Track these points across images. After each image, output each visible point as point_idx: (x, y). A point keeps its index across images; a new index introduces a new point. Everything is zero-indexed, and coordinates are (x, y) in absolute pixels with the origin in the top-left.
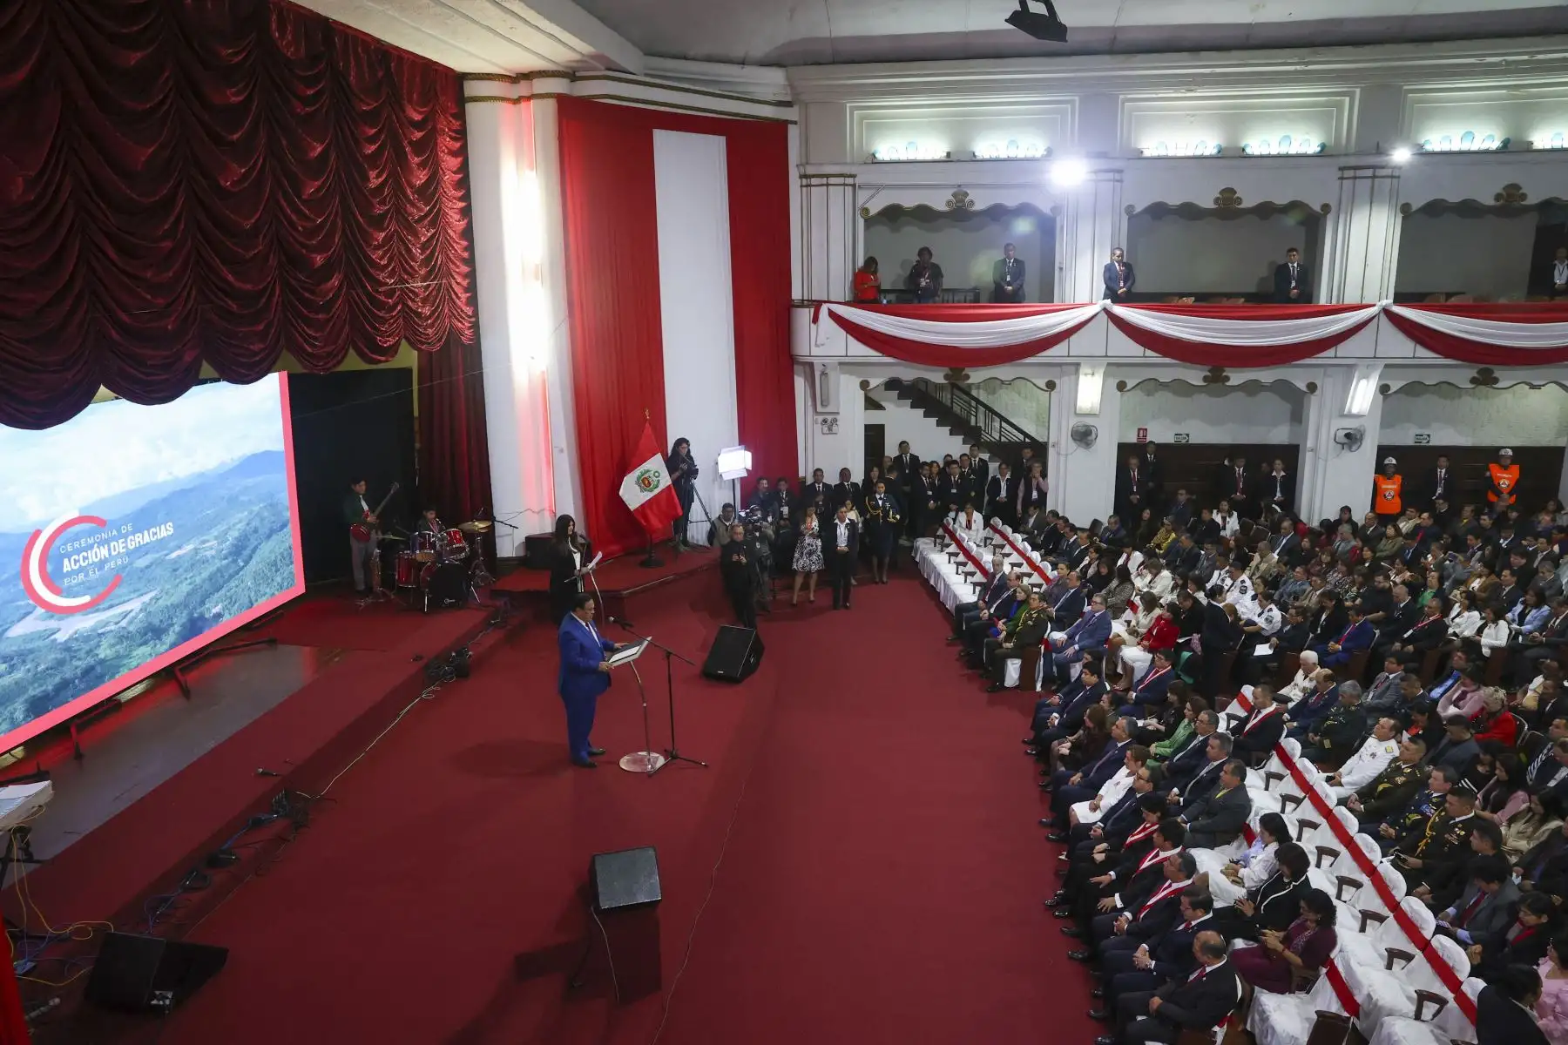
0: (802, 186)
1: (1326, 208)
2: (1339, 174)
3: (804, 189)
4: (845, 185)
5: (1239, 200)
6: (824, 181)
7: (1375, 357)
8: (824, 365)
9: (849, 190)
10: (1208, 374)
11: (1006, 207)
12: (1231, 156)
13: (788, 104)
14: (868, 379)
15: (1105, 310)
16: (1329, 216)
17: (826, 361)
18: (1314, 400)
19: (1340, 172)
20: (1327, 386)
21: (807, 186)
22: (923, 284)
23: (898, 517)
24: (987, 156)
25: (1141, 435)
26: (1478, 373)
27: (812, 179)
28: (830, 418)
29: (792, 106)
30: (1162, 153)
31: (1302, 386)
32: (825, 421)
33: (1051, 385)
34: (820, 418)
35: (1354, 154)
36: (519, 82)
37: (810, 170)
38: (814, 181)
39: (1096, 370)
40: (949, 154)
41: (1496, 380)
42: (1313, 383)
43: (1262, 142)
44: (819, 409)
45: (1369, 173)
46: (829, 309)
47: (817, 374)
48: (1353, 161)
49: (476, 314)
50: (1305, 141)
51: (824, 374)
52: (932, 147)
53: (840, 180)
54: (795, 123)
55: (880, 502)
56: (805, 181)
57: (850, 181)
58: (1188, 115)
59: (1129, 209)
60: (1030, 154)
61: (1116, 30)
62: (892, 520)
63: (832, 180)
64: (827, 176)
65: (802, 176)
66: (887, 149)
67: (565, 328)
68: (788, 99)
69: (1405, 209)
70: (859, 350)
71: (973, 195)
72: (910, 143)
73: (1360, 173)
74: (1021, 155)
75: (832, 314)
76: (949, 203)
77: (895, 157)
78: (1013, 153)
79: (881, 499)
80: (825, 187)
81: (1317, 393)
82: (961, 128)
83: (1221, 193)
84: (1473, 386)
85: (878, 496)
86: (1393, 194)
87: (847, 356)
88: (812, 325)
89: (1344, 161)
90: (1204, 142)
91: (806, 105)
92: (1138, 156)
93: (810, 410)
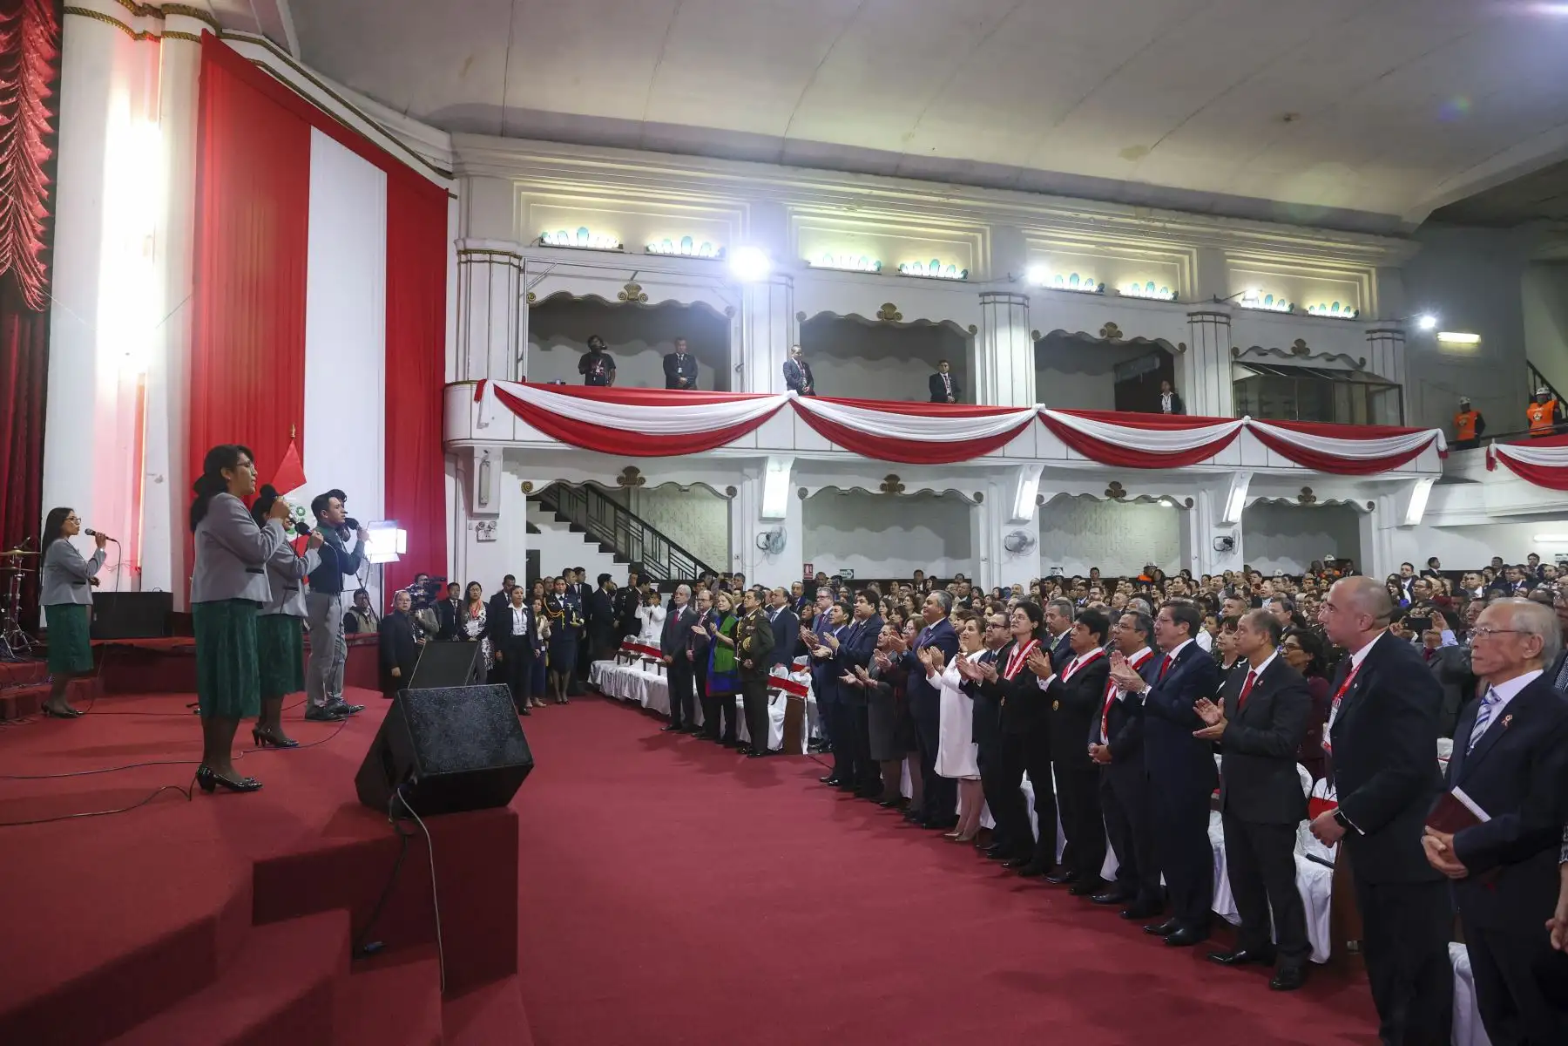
0: (460, 263)
1: (973, 329)
2: (981, 300)
3: (463, 266)
4: (510, 264)
5: (899, 316)
6: (487, 257)
7: (1036, 458)
8: (486, 452)
9: (514, 271)
10: (885, 482)
11: (680, 304)
12: (889, 275)
13: (448, 175)
14: (531, 481)
15: (791, 401)
16: (976, 336)
17: (488, 446)
18: (981, 510)
19: (982, 298)
20: (993, 495)
21: (466, 262)
22: (598, 371)
23: (582, 620)
24: (660, 251)
25: (807, 571)
26: (1110, 485)
27: (473, 255)
28: (487, 522)
29: (452, 179)
30: (828, 265)
31: (970, 496)
32: (482, 525)
33: (732, 491)
34: (476, 523)
35: (992, 281)
36: (144, 15)
37: (471, 245)
38: (475, 257)
39: (783, 466)
40: (621, 246)
41: (1124, 493)
42: (979, 493)
43: (916, 264)
44: (476, 509)
45: (1005, 298)
46: (495, 386)
47: (477, 463)
48: (991, 287)
49: (49, 272)
50: (950, 268)
51: (485, 462)
52: (605, 237)
53: (506, 259)
54: (455, 197)
55: (562, 603)
56: (464, 258)
57: (515, 262)
58: (848, 234)
59: (801, 316)
60: (704, 253)
61: (784, 141)
62: (575, 623)
63: (496, 258)
64: (491, 252)
65: (459, 253)
66: (555, 234)
67: (186, 312)
68: (449, 168)
69: (1035, 334)
70: (529, 435)
71: (645, 289)
72: (582, 229)
73: (998, 298)
74: (695, 253)
75: (499, 393)
76: (621, 295)
77: (563, 242)
78: (686, 251)
79: (561, 598)
80: (487, 264)
81: (984, 502)
82: (633, 222)
83: (882, 307)
84: (1107, 498)
85: (558, 597)
86: (1027, 322)
87: (514, 440)
88: (474, 403)
89: (984, 288)
90: (865, 259)
91: (468, 176)
92: (807, 266)
93: (462, 513)
